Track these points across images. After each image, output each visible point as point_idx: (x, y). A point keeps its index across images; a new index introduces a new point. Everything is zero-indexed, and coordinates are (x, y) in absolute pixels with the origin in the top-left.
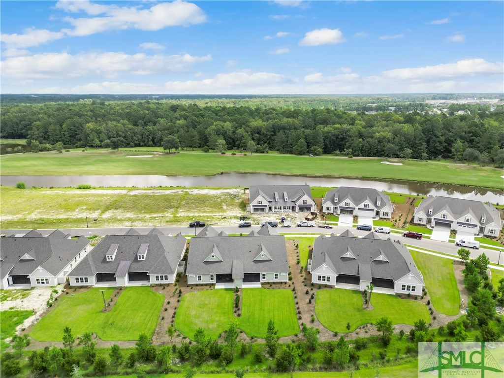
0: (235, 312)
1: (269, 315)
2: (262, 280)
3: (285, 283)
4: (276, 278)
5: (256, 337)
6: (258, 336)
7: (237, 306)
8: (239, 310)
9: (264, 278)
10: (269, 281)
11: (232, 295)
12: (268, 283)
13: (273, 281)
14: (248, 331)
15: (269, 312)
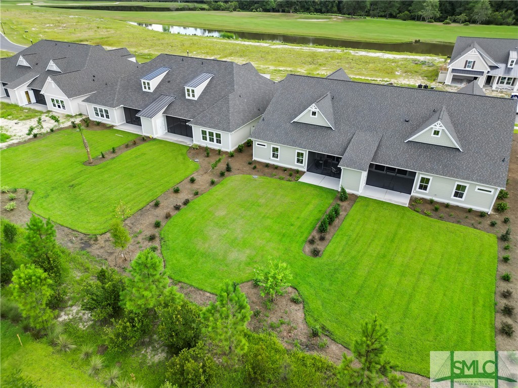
0: (312, 242)
1: (399, 283)
2: (416, 192)
3: (482, 215)
4: (458, 194)
5: (329, 334)
6: (338, 333)
7: (322, 229)
8: (322, 239)
9: (423, 187)
10: (436, 199)
11: (327, 204)
12: (431, 202)
13: (446, 201)
14: (315, 304)
15: (403, 274)
